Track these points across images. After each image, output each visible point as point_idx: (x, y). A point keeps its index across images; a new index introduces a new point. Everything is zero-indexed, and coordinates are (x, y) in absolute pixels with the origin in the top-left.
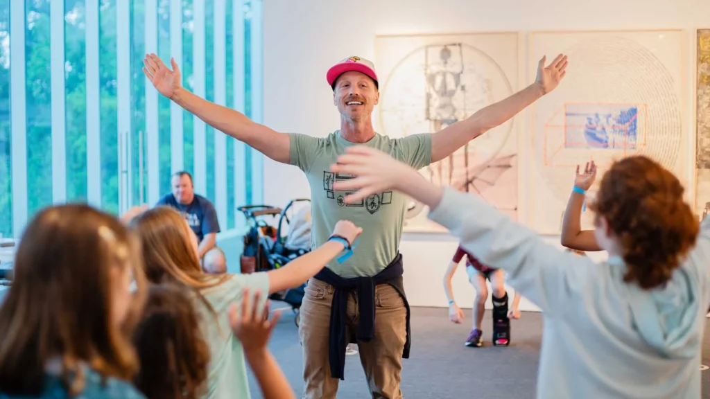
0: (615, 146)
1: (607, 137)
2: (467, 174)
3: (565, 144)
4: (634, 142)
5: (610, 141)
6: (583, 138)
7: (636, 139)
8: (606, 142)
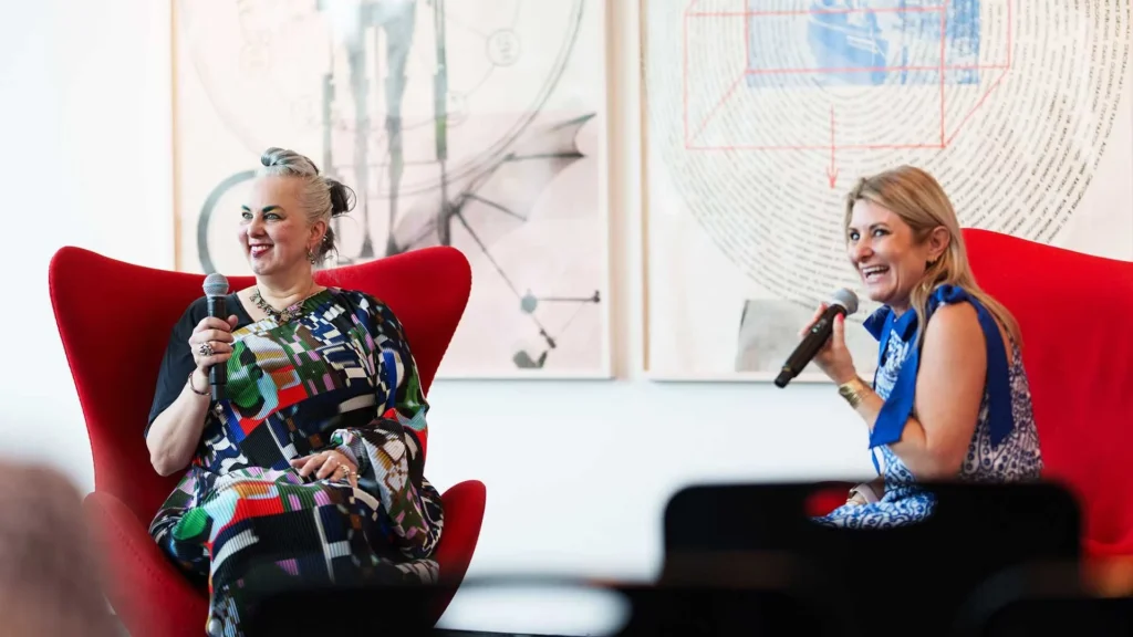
0: (911, 74)
1: (882, 45)
2: (444, 184)
3: (750, 72)
4: (970, 60)
5: (891, 57)
6: (804, 52)
7: (977, 50)
8: (880, 60)
